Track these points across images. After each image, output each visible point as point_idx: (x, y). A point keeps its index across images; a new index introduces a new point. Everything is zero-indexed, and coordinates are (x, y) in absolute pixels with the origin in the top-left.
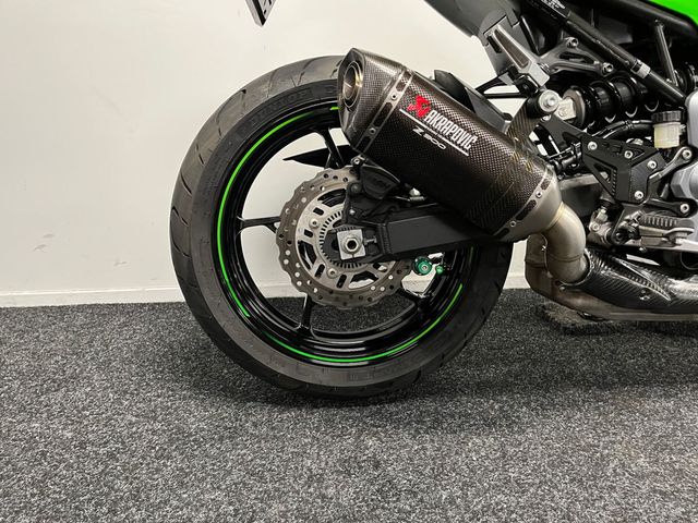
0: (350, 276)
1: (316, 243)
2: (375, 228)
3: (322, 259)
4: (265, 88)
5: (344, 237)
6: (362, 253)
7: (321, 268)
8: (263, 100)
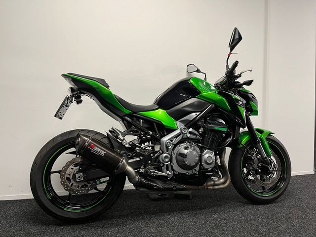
0: (80, 186)
1: (71, 177)
2: (86, 173)
3: (72, 182)
4: (59, 139)
5: (77, 175)
6: (82, 179)
7: (72, 184)
8: (58, 142)
